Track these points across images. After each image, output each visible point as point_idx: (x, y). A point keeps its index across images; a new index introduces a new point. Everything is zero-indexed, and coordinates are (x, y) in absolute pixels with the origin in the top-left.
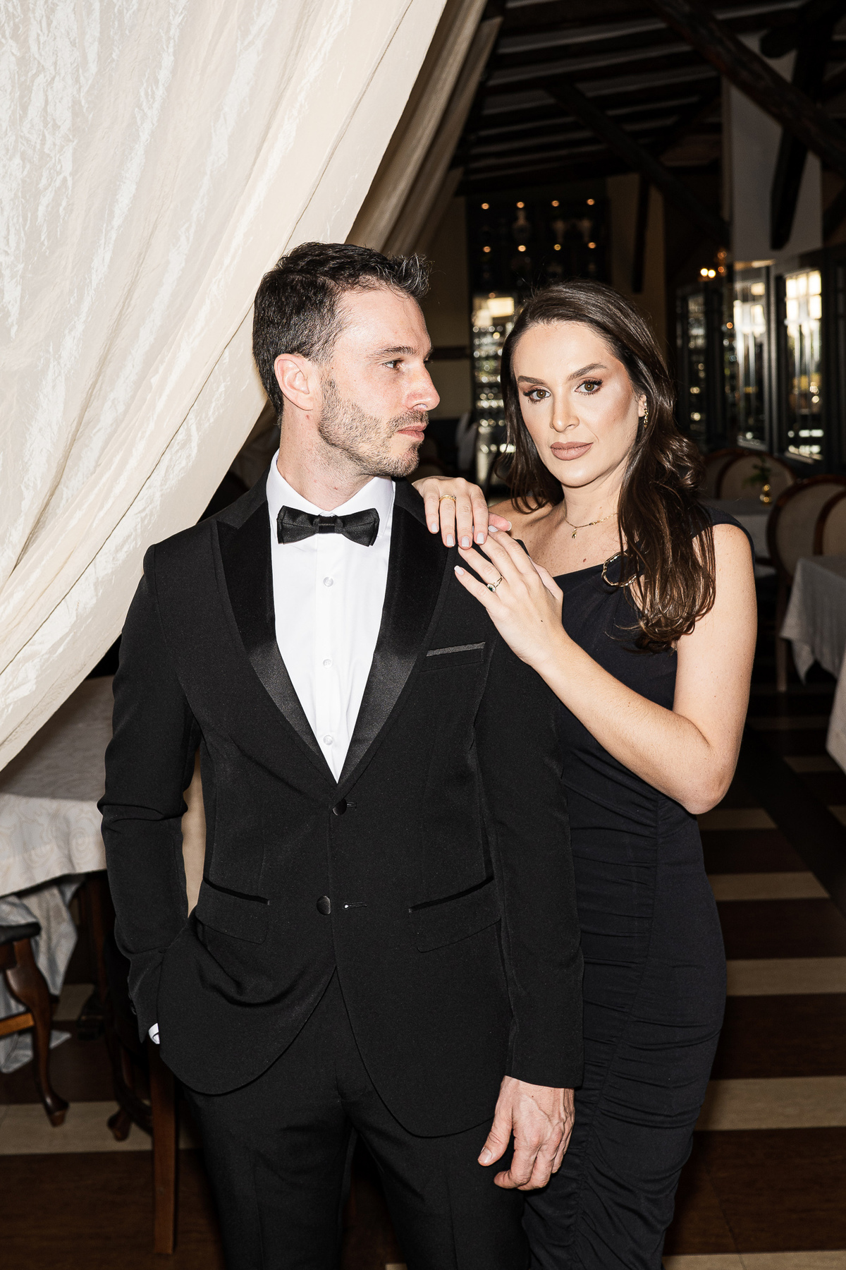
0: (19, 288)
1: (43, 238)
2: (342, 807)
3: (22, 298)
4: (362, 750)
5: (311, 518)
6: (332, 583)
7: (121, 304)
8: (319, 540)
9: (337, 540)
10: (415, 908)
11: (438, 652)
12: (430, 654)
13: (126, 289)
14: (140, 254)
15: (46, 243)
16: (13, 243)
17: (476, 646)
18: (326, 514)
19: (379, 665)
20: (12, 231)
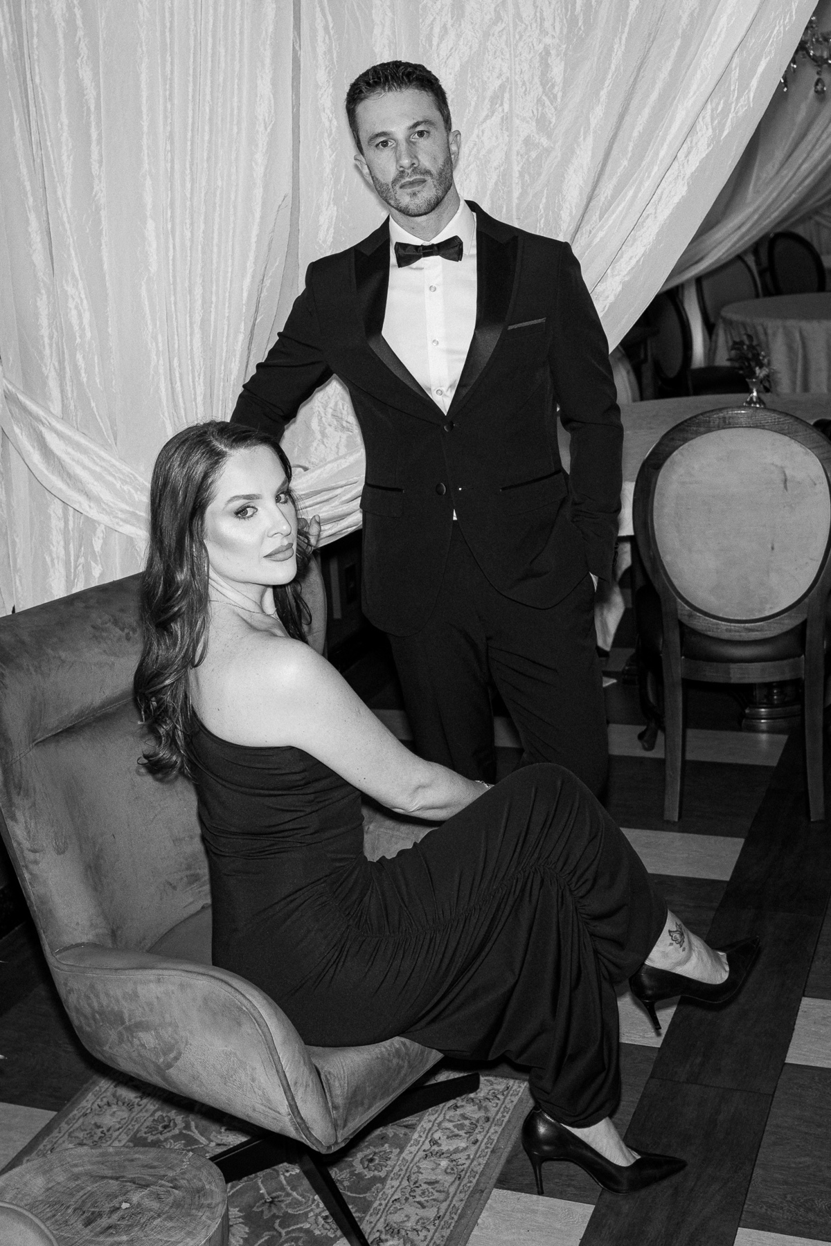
0: (563, 62)
1: (580, 24)
2: (451, 427)
3: (565, 71)
4: (464, 392)
5: (417, 247)
6: (435, 289)
7: (635, 73)
8: (425, 262)
9: (436, 260)
10: (503, 489)
11: (516, 326)
12: (510, 328)
13: (639, 62)
14: (650, 34)
15: (582, 28)
16: (557, 29)
17: (540, 321)
18: (427, 243)
19: (478, 336)
20: (558, 19)
